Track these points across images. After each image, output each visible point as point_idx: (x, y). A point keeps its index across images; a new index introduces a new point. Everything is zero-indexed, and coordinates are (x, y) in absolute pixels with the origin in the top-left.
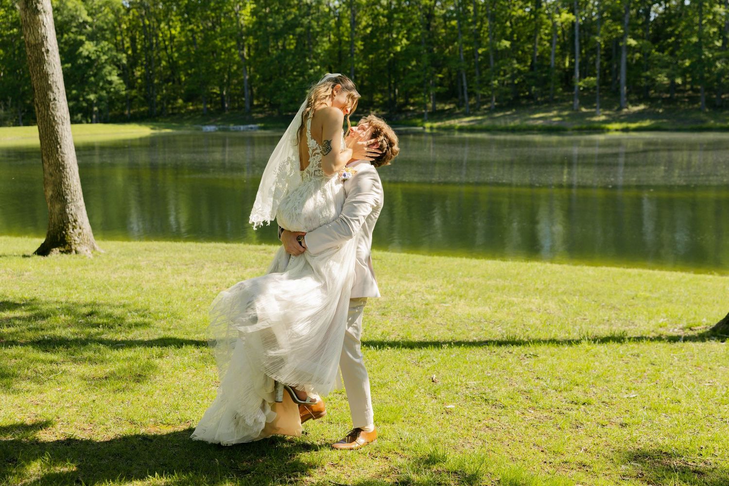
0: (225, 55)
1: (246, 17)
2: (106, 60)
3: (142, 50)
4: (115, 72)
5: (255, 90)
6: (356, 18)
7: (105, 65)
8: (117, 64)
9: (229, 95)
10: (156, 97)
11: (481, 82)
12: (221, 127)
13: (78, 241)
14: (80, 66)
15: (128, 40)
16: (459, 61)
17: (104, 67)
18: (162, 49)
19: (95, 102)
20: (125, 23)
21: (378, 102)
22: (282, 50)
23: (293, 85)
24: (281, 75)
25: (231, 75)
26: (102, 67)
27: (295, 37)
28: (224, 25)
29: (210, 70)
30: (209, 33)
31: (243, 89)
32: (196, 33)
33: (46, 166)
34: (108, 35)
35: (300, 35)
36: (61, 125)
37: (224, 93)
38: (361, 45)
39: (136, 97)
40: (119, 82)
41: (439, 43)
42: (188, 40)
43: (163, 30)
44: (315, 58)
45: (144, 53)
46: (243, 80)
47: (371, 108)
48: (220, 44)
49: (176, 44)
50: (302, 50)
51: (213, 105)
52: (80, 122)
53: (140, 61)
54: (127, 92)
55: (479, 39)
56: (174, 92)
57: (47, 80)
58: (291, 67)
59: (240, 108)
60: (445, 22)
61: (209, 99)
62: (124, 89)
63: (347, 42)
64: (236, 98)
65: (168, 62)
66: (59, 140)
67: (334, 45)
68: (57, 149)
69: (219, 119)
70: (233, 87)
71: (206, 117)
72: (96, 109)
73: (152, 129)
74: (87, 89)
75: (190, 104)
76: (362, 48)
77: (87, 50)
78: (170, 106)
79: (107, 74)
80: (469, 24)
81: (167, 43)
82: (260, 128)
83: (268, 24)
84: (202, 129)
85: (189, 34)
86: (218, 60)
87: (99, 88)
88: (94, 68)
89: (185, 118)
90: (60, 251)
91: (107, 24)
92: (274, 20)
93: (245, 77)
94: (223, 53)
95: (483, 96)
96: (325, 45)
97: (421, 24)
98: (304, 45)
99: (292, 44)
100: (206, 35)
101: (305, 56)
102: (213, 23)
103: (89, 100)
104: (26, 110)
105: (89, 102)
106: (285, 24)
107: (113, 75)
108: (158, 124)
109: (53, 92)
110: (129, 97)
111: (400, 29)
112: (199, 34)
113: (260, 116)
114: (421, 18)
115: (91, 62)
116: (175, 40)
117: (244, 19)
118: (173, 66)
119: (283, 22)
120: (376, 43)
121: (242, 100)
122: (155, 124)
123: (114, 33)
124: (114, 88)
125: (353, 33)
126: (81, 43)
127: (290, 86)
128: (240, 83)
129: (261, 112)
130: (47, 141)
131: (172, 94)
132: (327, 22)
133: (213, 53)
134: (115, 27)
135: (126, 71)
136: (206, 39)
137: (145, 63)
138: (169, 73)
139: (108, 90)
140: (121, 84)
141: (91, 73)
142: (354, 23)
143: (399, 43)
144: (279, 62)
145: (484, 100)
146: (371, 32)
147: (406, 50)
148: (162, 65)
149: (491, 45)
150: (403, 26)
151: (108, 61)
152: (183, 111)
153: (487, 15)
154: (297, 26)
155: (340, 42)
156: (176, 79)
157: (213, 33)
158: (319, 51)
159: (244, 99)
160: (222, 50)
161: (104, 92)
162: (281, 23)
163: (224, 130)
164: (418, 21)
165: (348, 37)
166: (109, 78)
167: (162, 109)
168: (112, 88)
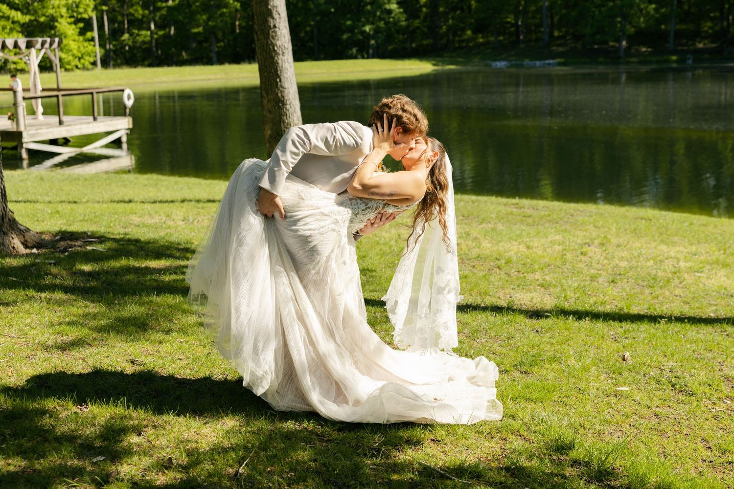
5: (556, 19)
9: (526, 25)
10: (441, 27)
12: (514, 62)
19: (372, 33)
21: (706, 32)
23: (600, 11)
31: (542, 18)
33: (265, 102)
36: (281, 56)
37: (520, 23)
39: (418, 28)
40: (398, 11)
47: (698, 40)
51: (506, 36)
52: (355, 57)
54: (408, 22)
56: (462, 22)
59: (537, 40)
61: (502, 30)
62: (404, 19)
64: (533, 28)
66: (279, 72)
68: (277, 82)
69: (513, 53)
70: (530, 15)
71: (498, 51)
72: (373, 42)
73: (434, 65)
74: (363, 20)
75: (480, 35)
78: (457, 39)
82: (559, 64)
84: (491, 66)
87: (377, 18)
89: (473, 52)
93: (544, 3)
103: (365, 31)
105: (365, 35)
107: (393, 3)
108: (442, 59)
109: (273, 18)
110: (411, 29)
113: (561, 49)
121: (541, 32)
122: (438, 59)
127: (597, 13)
128: (539, 10)
129: (561, 45)
130: (266, 74)
131: (460, 24)
139: (386, 20)
140: (401, 13)
152: (471, 44)
156: (465, 6)
159: (542, 29)
161: (382, 22)
163: (517, 66)
166: (387, 7)
167: (448, 42)
168: (390, 17)
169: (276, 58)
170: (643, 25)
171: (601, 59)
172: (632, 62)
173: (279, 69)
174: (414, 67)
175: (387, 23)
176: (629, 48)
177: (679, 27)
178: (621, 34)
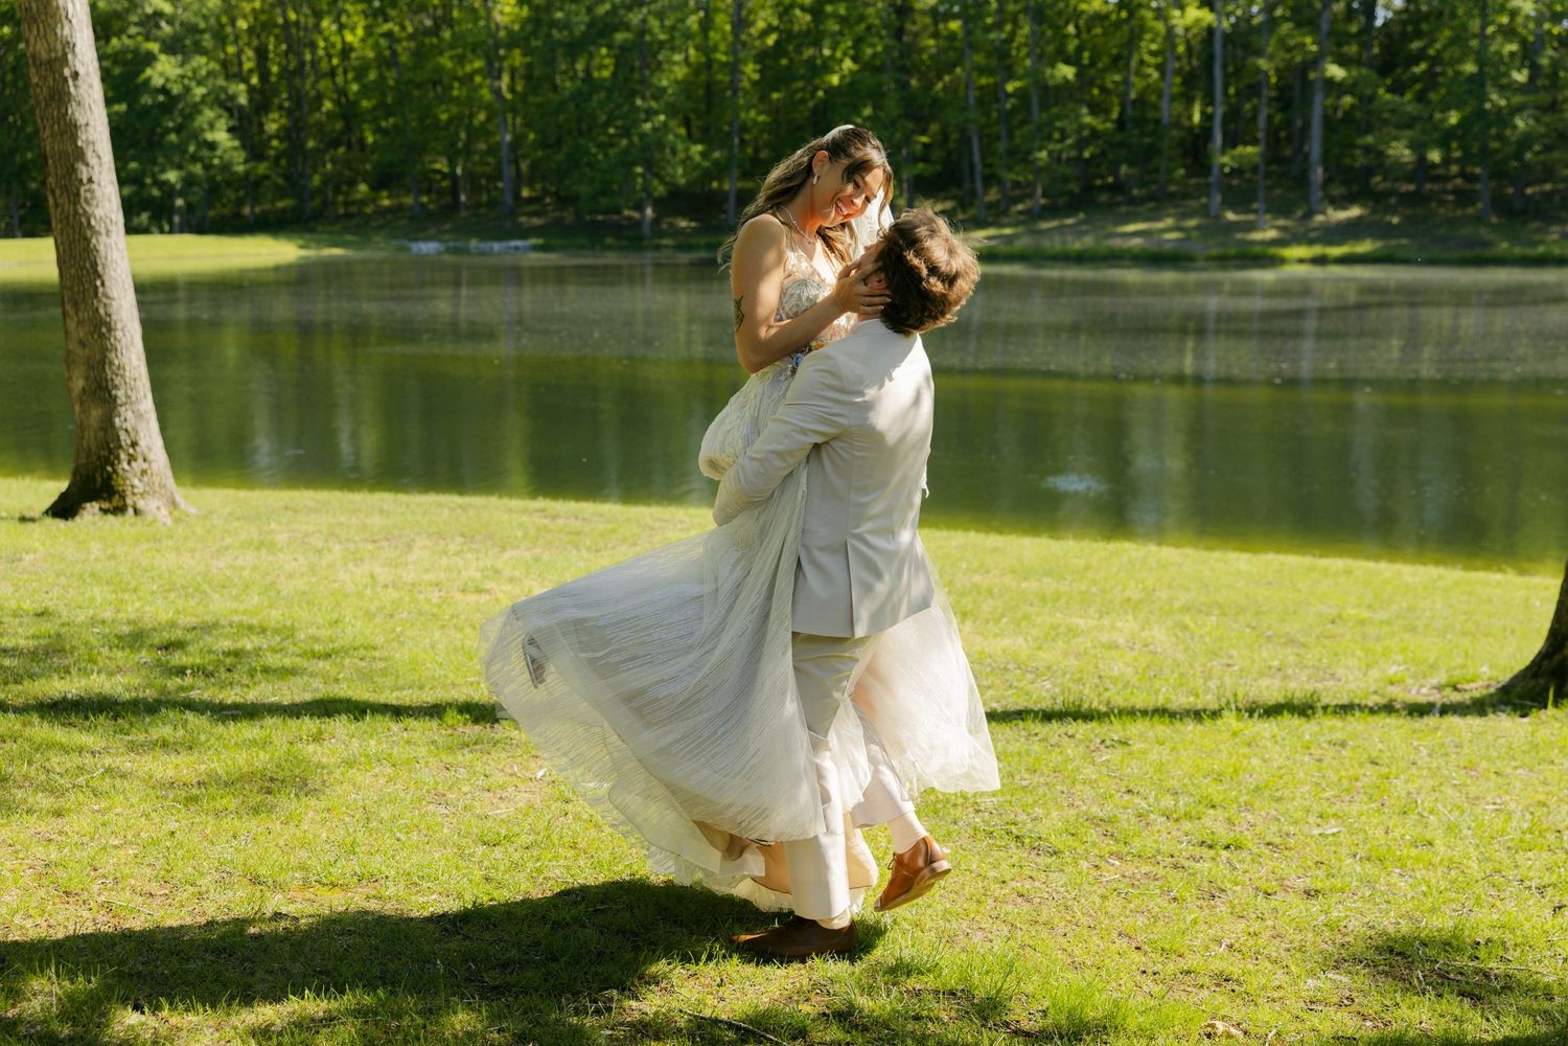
0: (460, 89)
1: (507, 8)
2: (204, 96)
3: (280, 76)
4: (222, 124)
5: (524, 166)
6: (744, 13)
7: (202, 107)
8: (226, 104)
9: (471, 176)
10: (310, 178)
11: (1011, 153)
12: (451, 244)
13: (140, 487)
14: (146, 112)
15: (250, 53)
16: (965, 109)
17: (199, 112)
18: (325, 75)
19: (178, 187)
20: (245, 17)
22: (583, 80)
23: (606, 155)
24: (581, 133)
25: (474, 133)
26: (196, 109)
27: (612, 53)
28: (459, 22)
29: (429, 121)
30: (427, 41)
31: (499, 164)
32: (398, 41)
33: (72, 324)
34: (207, 41)
35: (624, 48)
36: (104, 236)
37: (459, 171)
38: (755, 71)
39: (266, 177)
40: (230, 144)
41: (923, 68)
42: (379, 57)
43: (326, 33)
44: (655, 98)
45: (284, 82)
46: (498, 143)
48: (449, 64)
49: (355, 63)
50: (626, 80)
51: (434, 197)
52: (145, 231)
53: (276, 101)
54: (248, 166)
55: (1009, 62)
56: (350, 169)
57: (74, 138)
58: (603, 118)
59: (491, 204)
60: (936, 23)
61: (426, 185)
62: (241, 160)
63: (724, 65)
64: (483, 182)
65: (337, 102)
66: (100, 268)
67: (697, 70)
68: (96, 287)
69: (447, 226)
70: (476, 158)
71: (419, 223)
72: (179, 202)
73: (301, 247)
74: (161, 160)
75: (385, 193)
76: (756, 77)
77: (161, 74)
78: (341, 198)
79: (205, 126)
80: (988, 29)
81: (335, 61)
82: (536, 248)
83: (554, 24)
84: (409, 249)
85: (383, 42)
86: (445, 98)
87: (187, 157)
88: (176, 113)
89: (374, 224)
90: (101, 509)
91: (205, 18)
92: (568, 14)
93: (503, 137)
94: (456, 85)
95: (1017, 184)
96: (676, 70)
97: (885, 27)
98: (632, 69)
99: (606, 67)
100: (421, 45)
101: (633, 94)
102: (435, 19)
103: (166, 183)
104: (29, 204)
105: (166, 188)
106: (591, 25)
107: (220, 130)
108: (315, 236)
109: (88, 165)
110: (252, 178)
111: (839, 38)
112: (405, 44)
113: (536, 221)
114: (884, 14)
115: (170, 102)
116: (353, 55)
117: (501, 12)
118: (349, 112)
119: (586, 19)
120: (788, 68)
121: (496, 188)
122: (308, 236)
123: (221, 39)
124: (220, 158)
125: (737, 45)
126: (150, 59)
127: (600, 157)
128: (494, 150)
129: (537, 214)
130: (73, 271)
131: (346, 172)
132: (682, 21)
133: (435, 84)
134: (222, 27)
135: (245, 122)
136: (420, 55)
137: (287, 104)
138: (339, 126)
139: (207, 161)
140: (235, 148)
141: (171, 124)
142: (741, 23)
143: (837, 68)
144: (577, 106)
145: (1018, 192)
146: (777, 43)
147: (852, 84)
148: (324, 109)
149: (1035, 74)
150: (846, 31)
151: (208, 99)
152: (369, 210)
153: (1026, 10)
154: (616, 29)
155: (709, 64)
156: (354, 140)
157: (435, 41)
158: (665, 83)
159: (500, 185)
160: (455, 78)
161: (199, 165)
162: (582, 23)
163: (456, 251)
164: (877, 22)
165: (726, 54)
166: (209, 136)
167: (325, 204)
168: (215, 157)
169: (94, 241)
170: (682, 181)
171: (609, 241)
172: (666, 246)
173: (99, 262)
174: (264, 251)
175: (208, 167)
176: (656, 221)
177: (740, 185)
178: (644, 195)
